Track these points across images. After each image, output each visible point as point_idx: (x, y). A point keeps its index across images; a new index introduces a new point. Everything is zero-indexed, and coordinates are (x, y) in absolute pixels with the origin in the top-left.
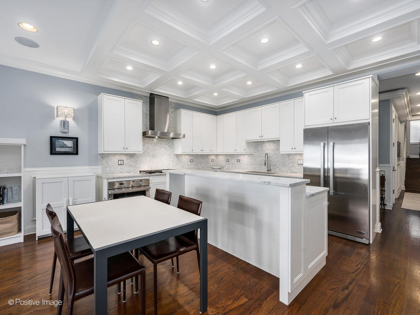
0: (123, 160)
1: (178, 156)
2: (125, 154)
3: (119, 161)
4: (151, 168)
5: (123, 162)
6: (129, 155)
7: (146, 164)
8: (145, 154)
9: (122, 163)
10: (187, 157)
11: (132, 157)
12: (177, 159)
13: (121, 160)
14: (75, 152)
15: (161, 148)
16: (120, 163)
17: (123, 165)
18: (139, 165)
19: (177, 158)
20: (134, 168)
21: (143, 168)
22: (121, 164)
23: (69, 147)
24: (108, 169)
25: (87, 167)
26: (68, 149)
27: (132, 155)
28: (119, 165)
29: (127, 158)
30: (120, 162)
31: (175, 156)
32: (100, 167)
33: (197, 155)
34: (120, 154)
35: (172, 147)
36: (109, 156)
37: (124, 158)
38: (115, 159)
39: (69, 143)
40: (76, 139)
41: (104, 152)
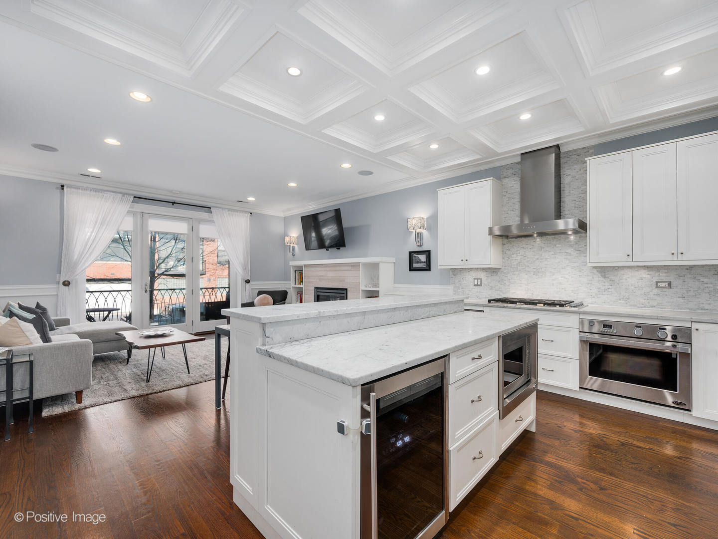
0: (481, 279)
1: (604, 271)
2: (484, 269)
3: (474, 279)
4: (530, 295)
5: (481, 281)
6: (489, 270)
7: (520, 286)
8: (519, 267)
9: (479, 283)
10: (644, 274)
11: (495, 274)
12: (602, 279)
13: (477, 279)
14: (428, 268)
15: (555, 254)
16: (476, 283)
17: (480, 285)
18: (507, 287)
19: (605, 277)
20: (499, 292)
21: (514, 293)
22: (477, 285)
23: (423, 262)
24: (461, 290)
25: (438, 287)
26: (422, 264)
27: (495, 270)
28: (475, 285)
29: (488, 275)
30: (476, 281)
31: (595, 271)
32: (451, 287)
34: (477, 269)
35: (582, 250)
36: (462, 272)
37: (482, 275)
38: (470, 278)
39: (423, 258)
40: (429, 252)
41: (439, 267)
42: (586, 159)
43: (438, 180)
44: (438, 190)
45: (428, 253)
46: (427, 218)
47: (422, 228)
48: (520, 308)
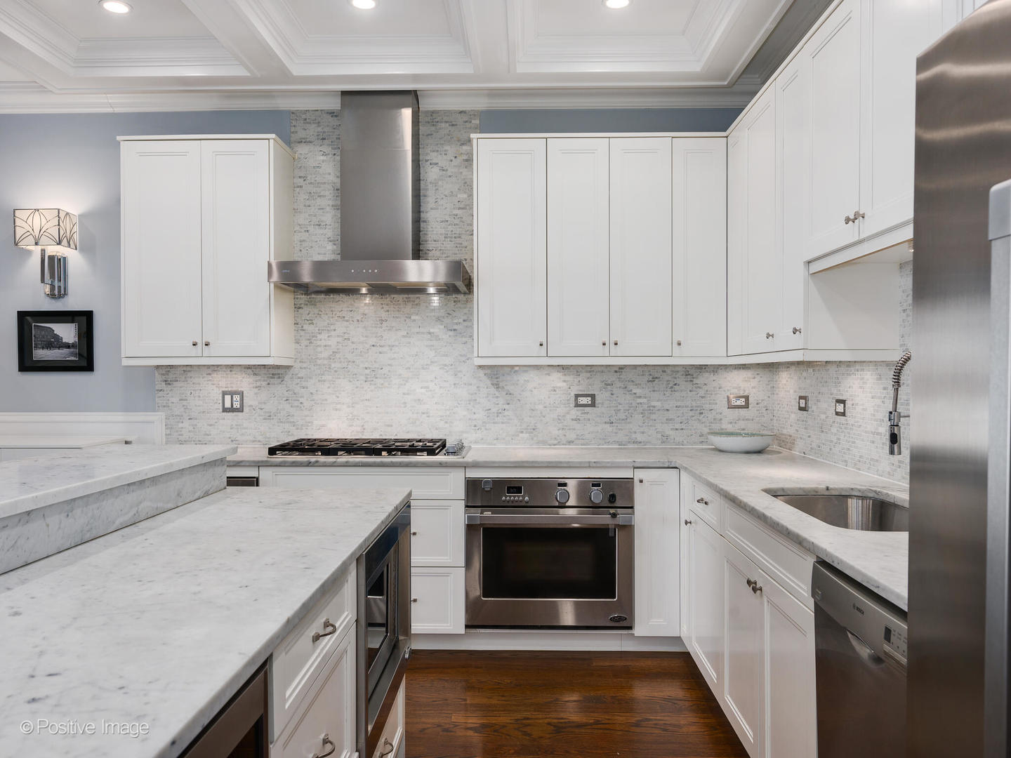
0: (241, 394)
1: (497, 374)
2: (249, 367)
3: (224, 394)
4: (359, 429)
5: (242, 400)
6: (264, 371)
7: (336, 410)
8: (333, 365)
9: (237, 405)
10: (557, 380)
11: (276, 381)
12: (493, 390)
13: (232, 394)
14: (84, 361)
15: (407, 336)
16: (228, 405)
17: (241, 410)
18: (306, 413)
19: (497, 386)
20: (287, 426)
21: (323, 426)
22: (232, 410)
23: (68, 346)
24: (187, 424)
25: (120, 417)
26: (65, 351)
27: (276, 371)
28: (225, 410)
29: (258, 384)
30: (228, 398)
31: (481, 373)
32: (158, 418)
33: (622, 368)
34: (232, 367)
35: (463, 330)
36: (189, 374)
37: (244, 383)
38: (211, 390)
39: (67, 332)
40: (88, 315)
41: (125, 362)
42: (472, 136)
43: (117, 110)
44: (119, 138)
45: (84, 320)
46: (79, 216)
47: (64, 243)
48: (346, 465)
